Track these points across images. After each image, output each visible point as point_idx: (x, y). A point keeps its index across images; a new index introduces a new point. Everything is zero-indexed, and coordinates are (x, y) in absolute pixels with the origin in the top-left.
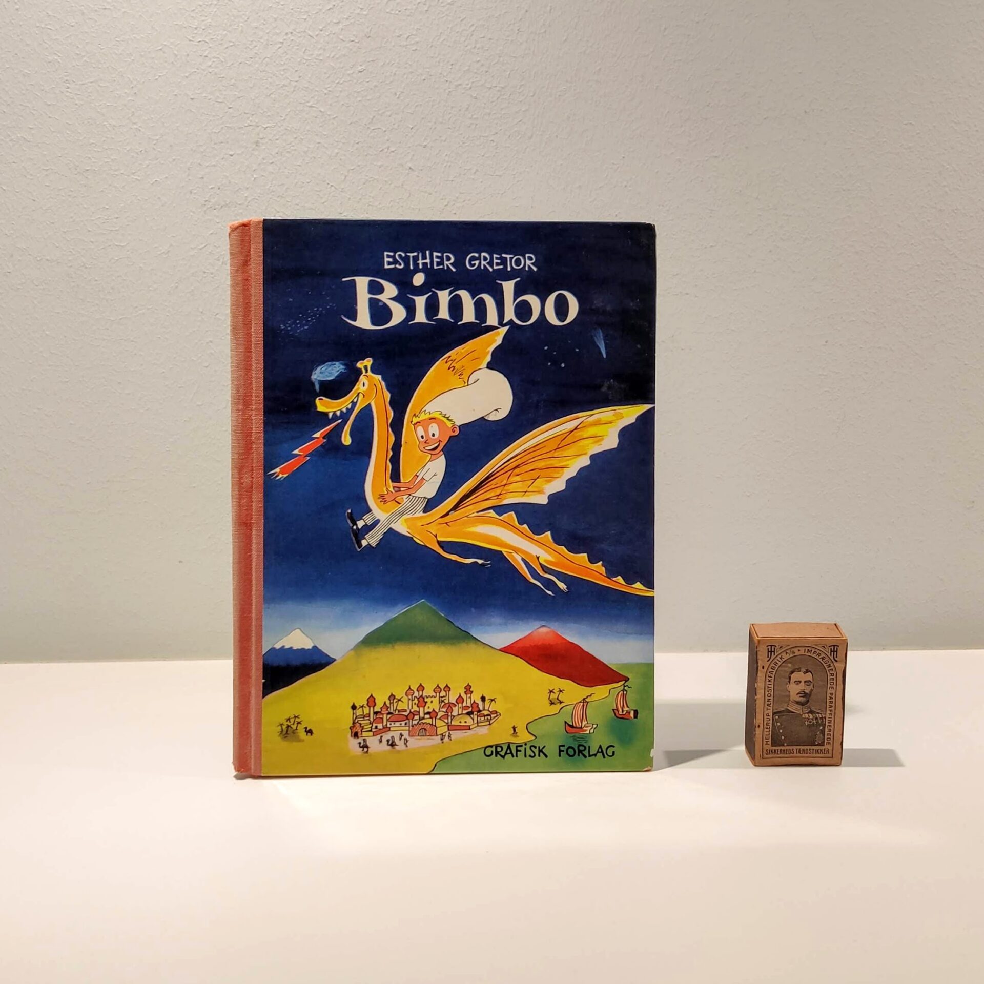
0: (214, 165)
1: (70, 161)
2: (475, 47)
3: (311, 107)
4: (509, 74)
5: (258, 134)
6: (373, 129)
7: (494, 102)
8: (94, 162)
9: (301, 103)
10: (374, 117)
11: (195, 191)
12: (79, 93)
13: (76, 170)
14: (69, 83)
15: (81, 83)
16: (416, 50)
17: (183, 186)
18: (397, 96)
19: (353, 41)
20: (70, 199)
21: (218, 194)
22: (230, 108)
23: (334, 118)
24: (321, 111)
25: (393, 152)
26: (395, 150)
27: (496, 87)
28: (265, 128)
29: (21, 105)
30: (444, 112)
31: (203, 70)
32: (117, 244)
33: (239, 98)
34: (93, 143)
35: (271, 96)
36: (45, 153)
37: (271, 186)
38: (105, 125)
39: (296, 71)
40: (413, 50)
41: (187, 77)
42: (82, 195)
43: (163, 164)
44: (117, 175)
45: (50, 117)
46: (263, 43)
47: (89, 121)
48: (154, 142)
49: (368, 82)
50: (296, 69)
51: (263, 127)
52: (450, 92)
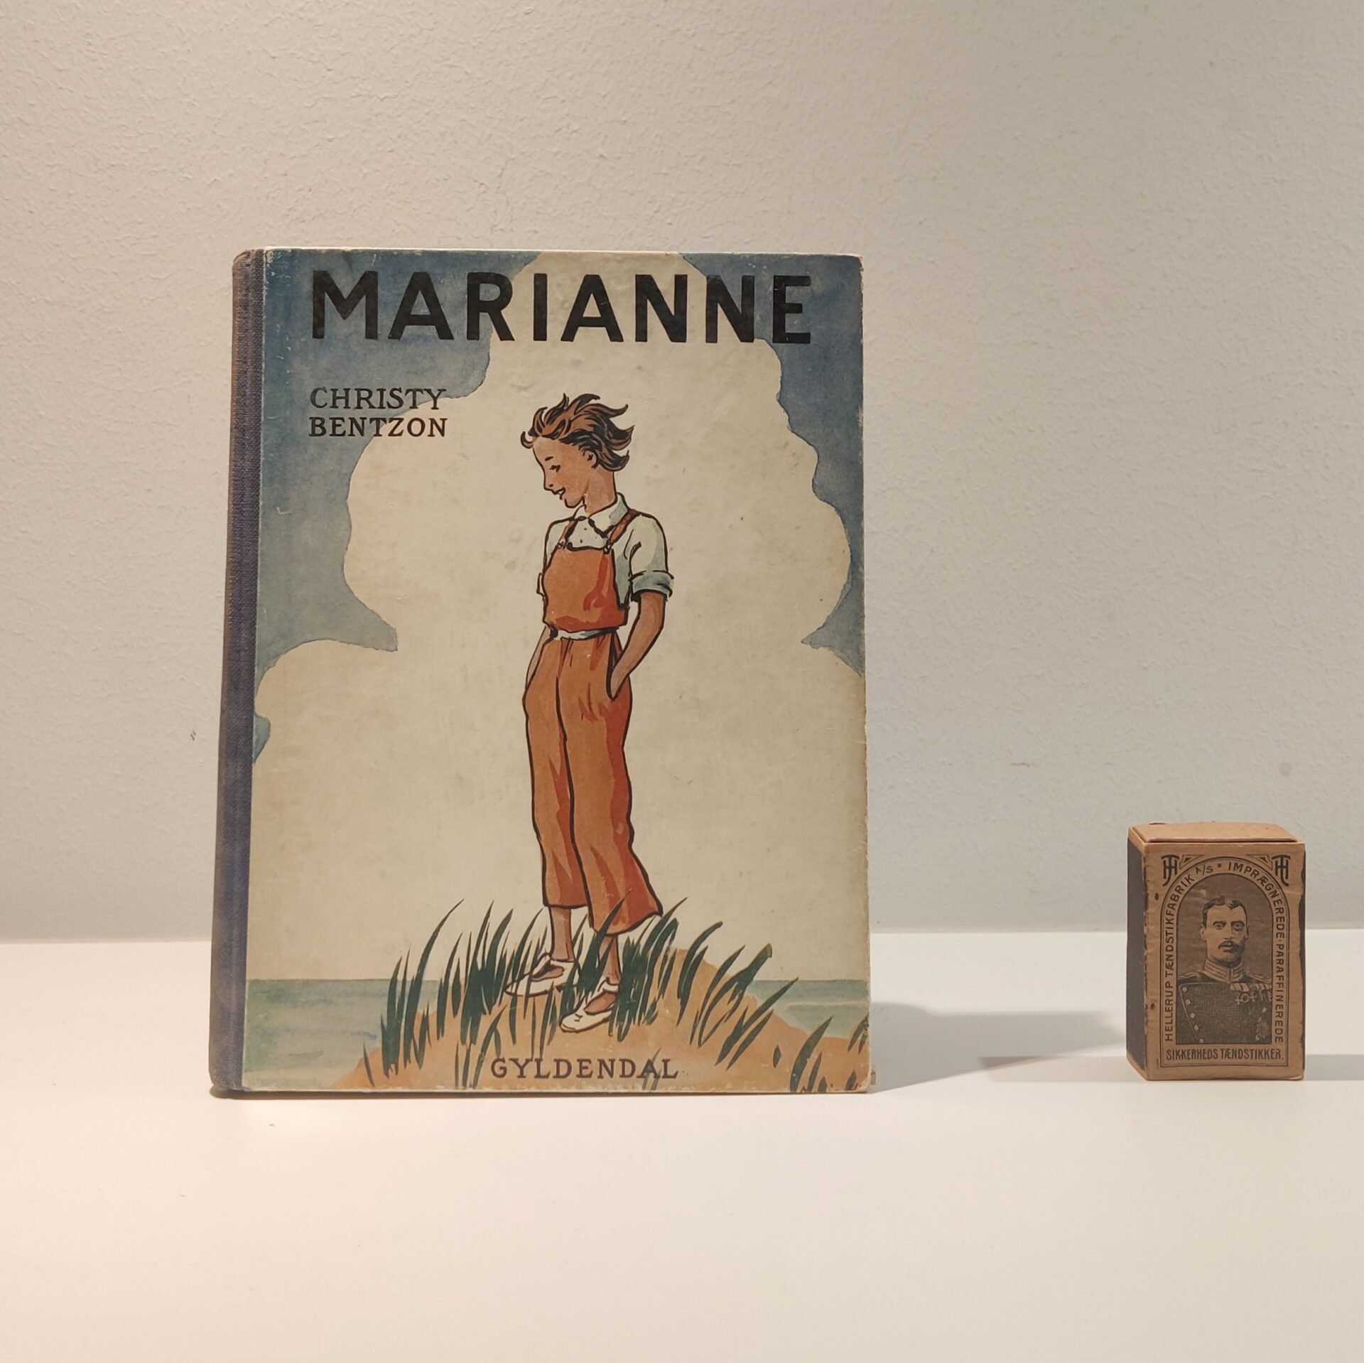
0: (304, 156)
1: (88, 153)
3: (452, 66)
4: (753, 14)
5: (371, 109)
6: (546, 99)
7: (729, 54)
8: (123, 154)
9: (437, 62)
10: (547, 80)
11: (273, 195)
12: (105, 52)
13: (96, 165)
14: (91, 38)
15: (109, 37)
17: (256, 188)
18: (582, 49)
21: (308, 199)
22: (329, 70)
26: (579, 129)
28: (382, 100)
29: (19, 71)
31: (291, 15)
33: (343, 55)
35: (392, 51)
36: (52, 141)
37: (388, 187)
41: (267, 26)
43: (227, 154)
44: (156, 172)
45: (61, 88)
47: (120, 92)
51: (378, 98)
52: (663, 41)
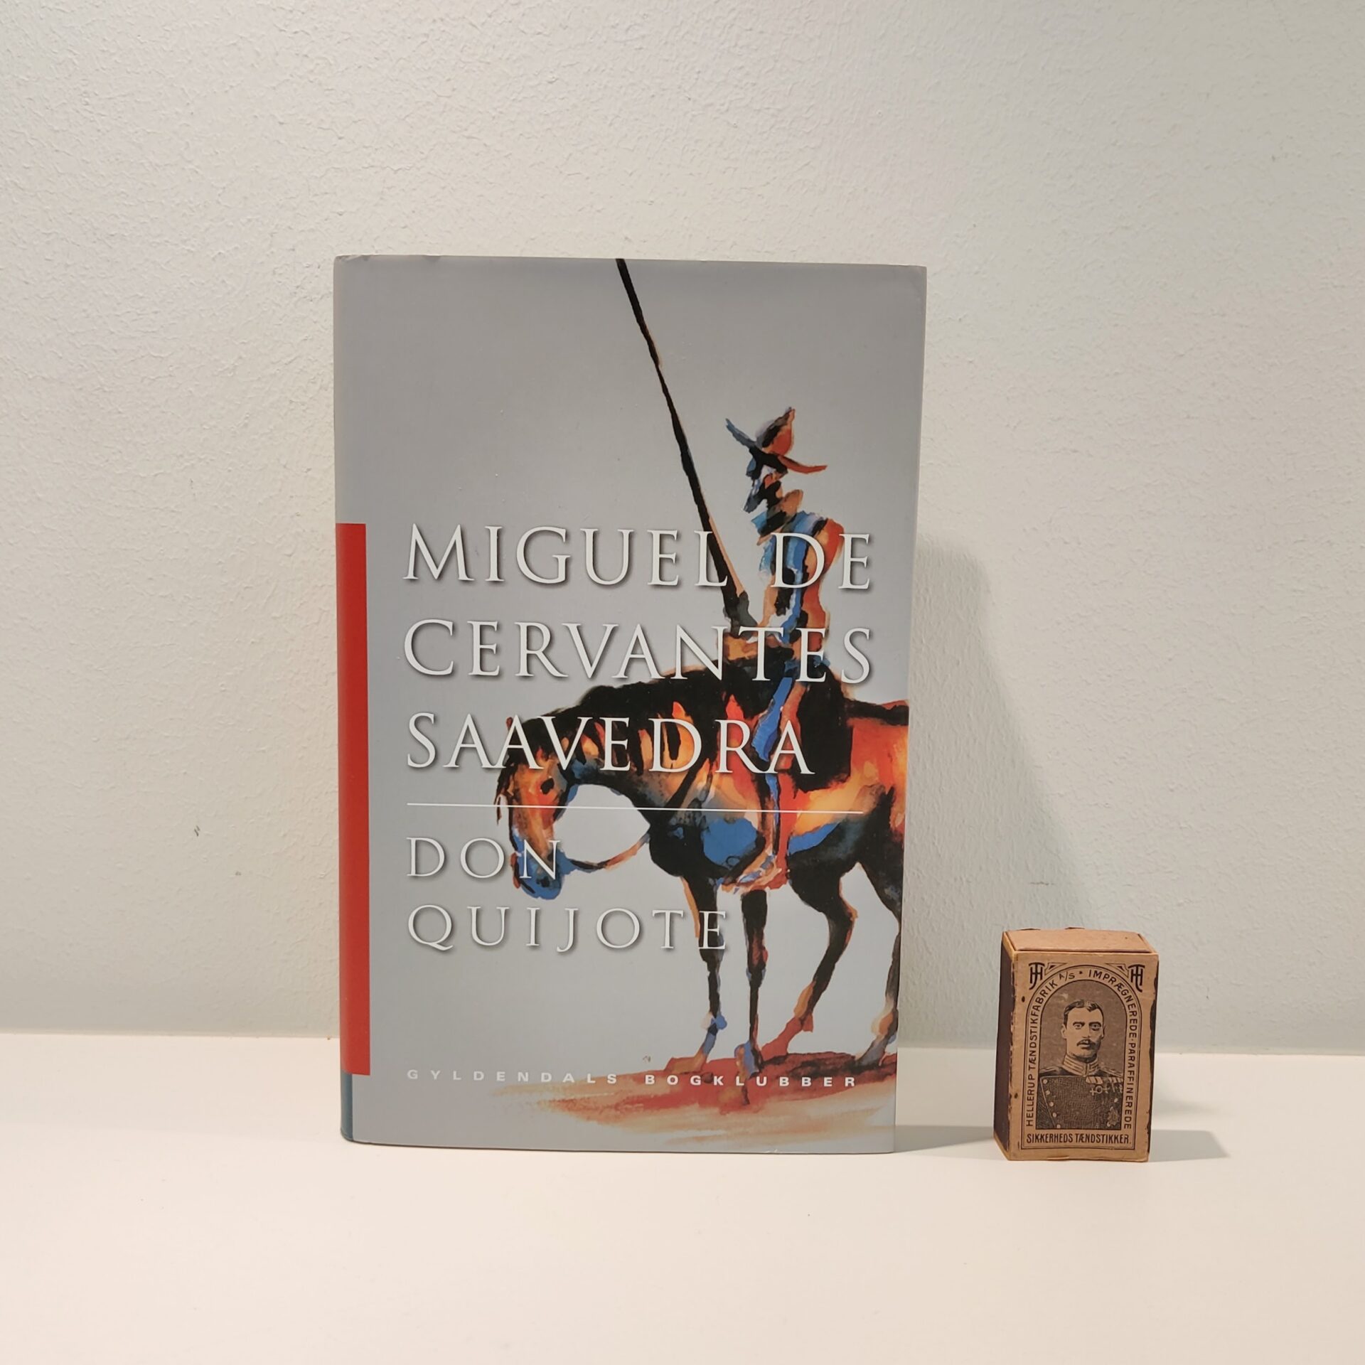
1: (86, 221)
2: (736, 45)
3: (468, 138)
4: (791, 90)
5: (384, 181)
6: (569, 175)
7: (764, 132)
8: (123, 223)
9: (454, 132)
13: (95, 234)
14: (88, 97)
15: (108, 96)
16: (641, 49)
18: (609, 122)
19: (539, 33)
20: (83, 282)
23: (506, 157)
24: (485, 145)
25: (599, 211)
27: (768, 109)
30: (684, 148)
31: (301, 77)
32: (156, 355)
34: (123, 192)
36: (47, 207)
38: (142, 164)
39: (449, 80)
40: (636, 49)
42: (103, 276)
43: (232, 227)
44: (158, 244)
45: (57, 151)
46: (395, 35)
48: (220, 191)
49: (563, 99)
50: (447, 78)
52: (694, 116)
